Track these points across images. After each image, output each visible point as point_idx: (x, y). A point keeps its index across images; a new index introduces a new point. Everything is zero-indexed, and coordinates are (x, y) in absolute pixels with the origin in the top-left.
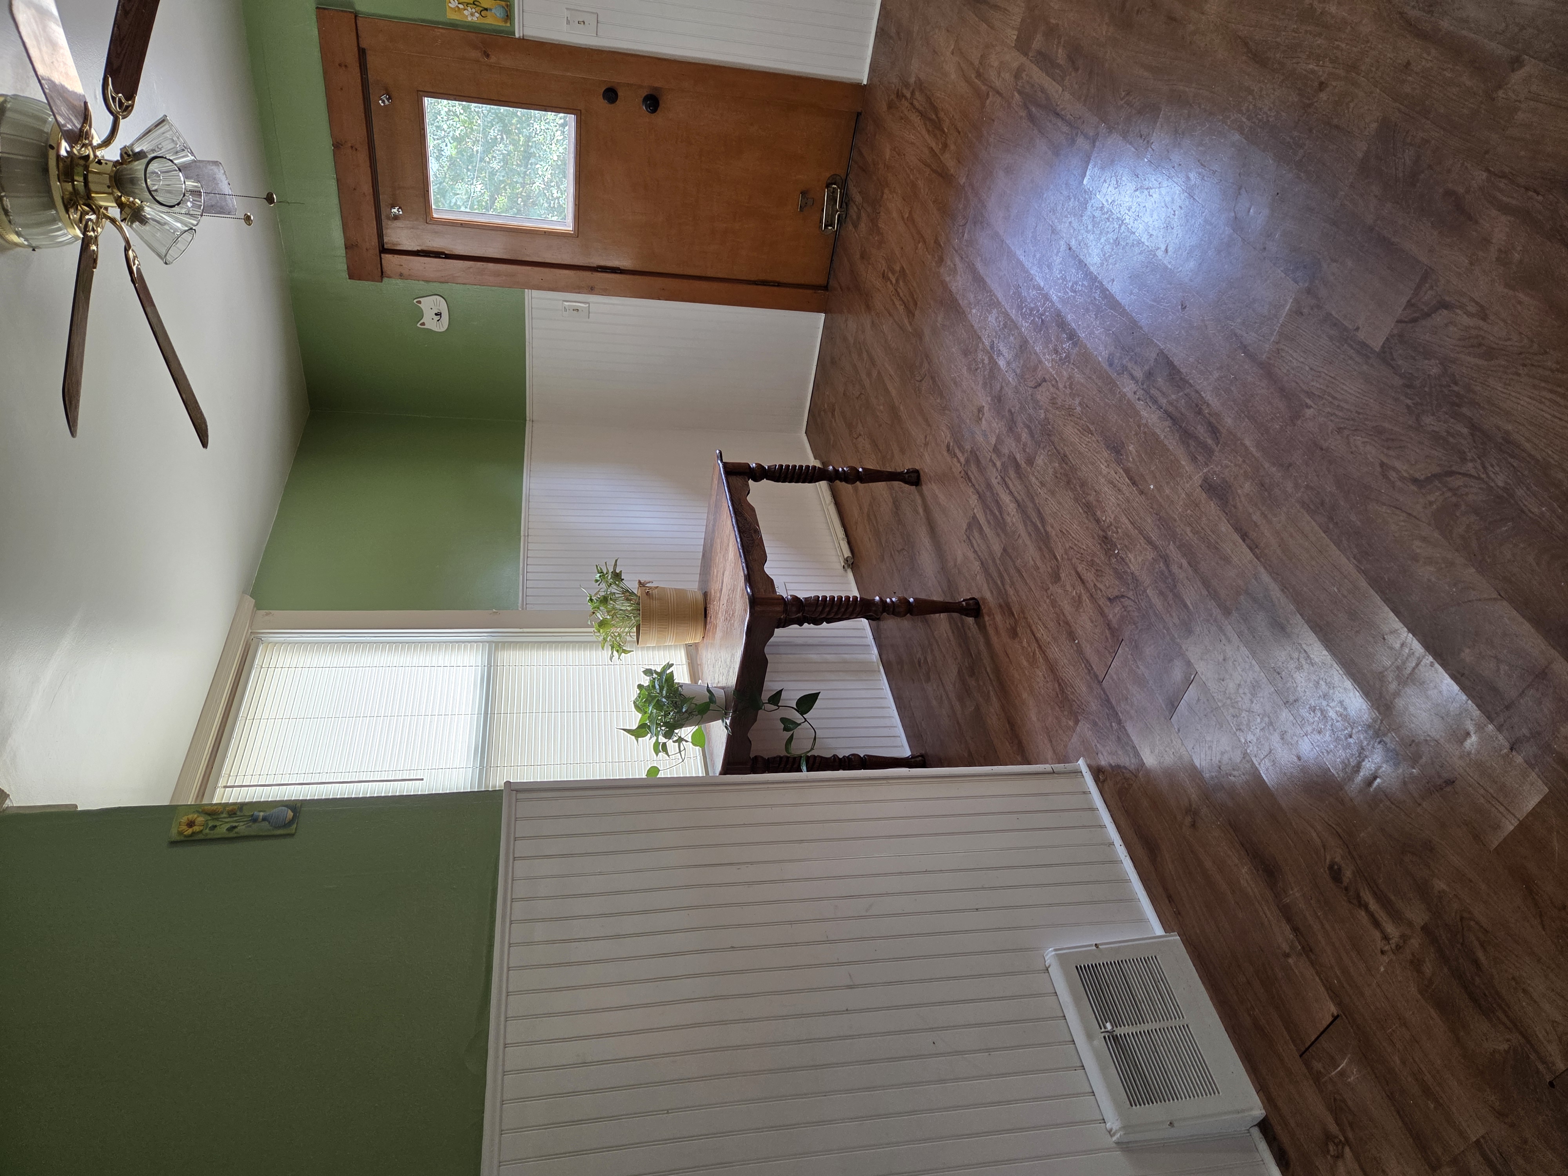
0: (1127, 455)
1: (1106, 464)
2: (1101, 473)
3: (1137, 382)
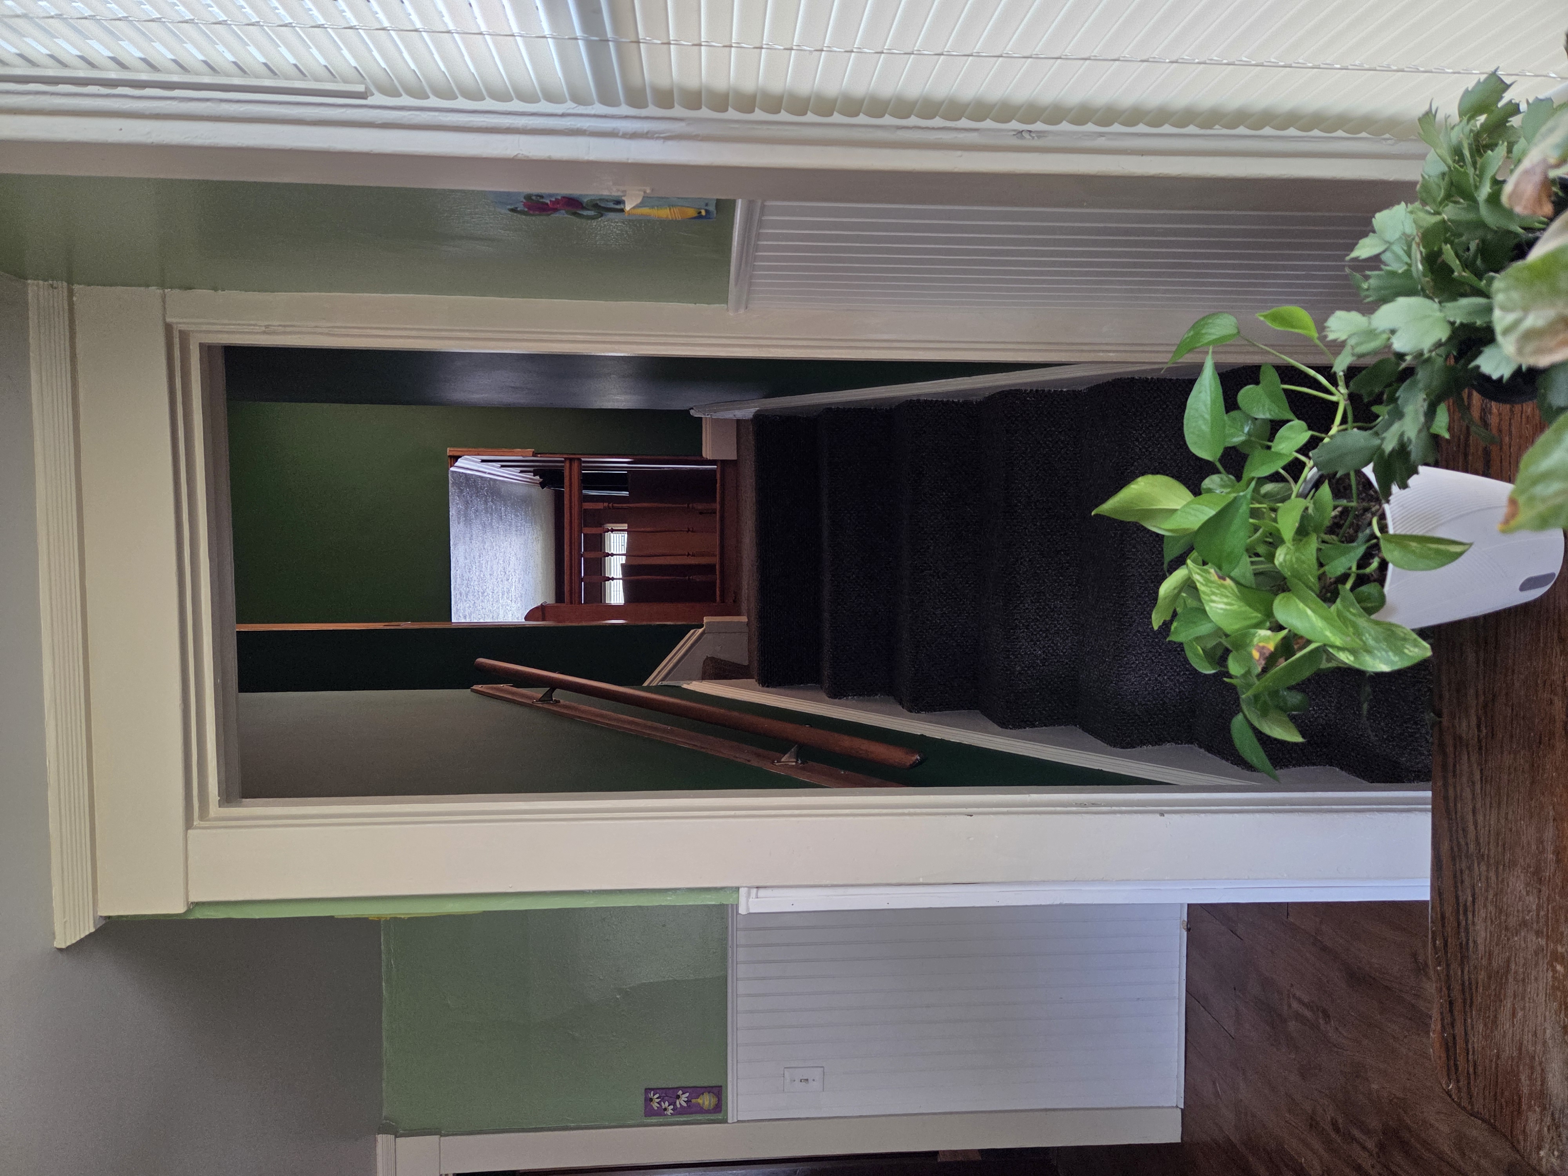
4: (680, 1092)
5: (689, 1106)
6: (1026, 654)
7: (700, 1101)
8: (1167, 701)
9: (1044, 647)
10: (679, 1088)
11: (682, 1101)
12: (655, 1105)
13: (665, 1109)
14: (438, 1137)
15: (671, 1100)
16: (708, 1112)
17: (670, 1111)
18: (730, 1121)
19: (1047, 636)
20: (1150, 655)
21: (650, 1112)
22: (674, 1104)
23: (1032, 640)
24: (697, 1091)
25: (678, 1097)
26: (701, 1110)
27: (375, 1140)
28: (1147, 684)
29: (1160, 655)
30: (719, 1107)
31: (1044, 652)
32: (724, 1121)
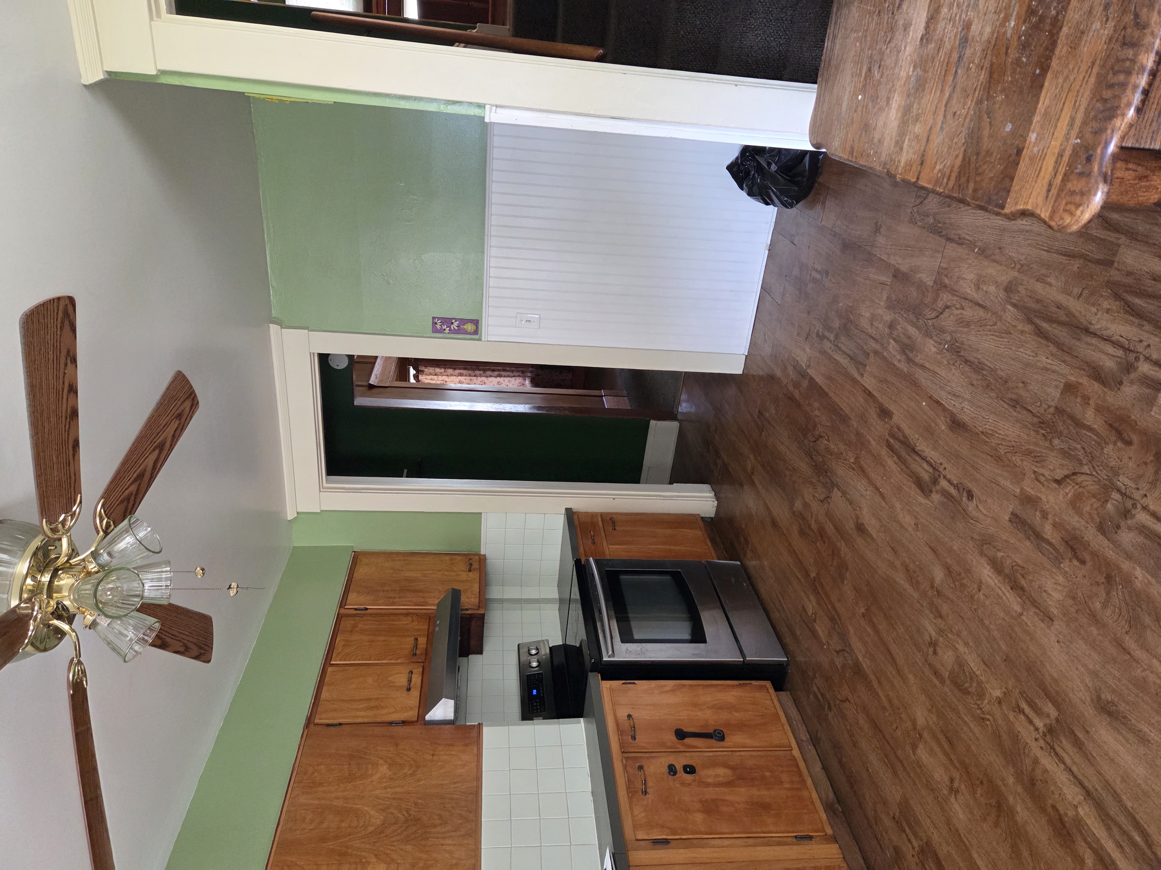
0: (946, 422)
1: (965, 410)
2: (969, 401)
3: (945, 477)
4: (454, 321)
5: (459, 329)
6: (689, 22)
7: (465, 327)
8: (770, 56)
9: (702, 19)
10: (452, 319)
11: (455, 326)
12: (438, 327)
13: (444, 330)
14: (307, 331)
15: (448, 325)
16: (470, 334)
17: (447, 331)
18: (483, 340)
19: (704, 11)
20: (765, 20)
21: (435, 330)
22: (450, 327)
23: (694, 13)
24: (464, 321)
25: (452, 323)
26: (466, 332)
27: (269, 327)
28: (759, 41)
29: (771, 21)
30: (476, 332)
31: (701, 23)
32: (480, 340)
